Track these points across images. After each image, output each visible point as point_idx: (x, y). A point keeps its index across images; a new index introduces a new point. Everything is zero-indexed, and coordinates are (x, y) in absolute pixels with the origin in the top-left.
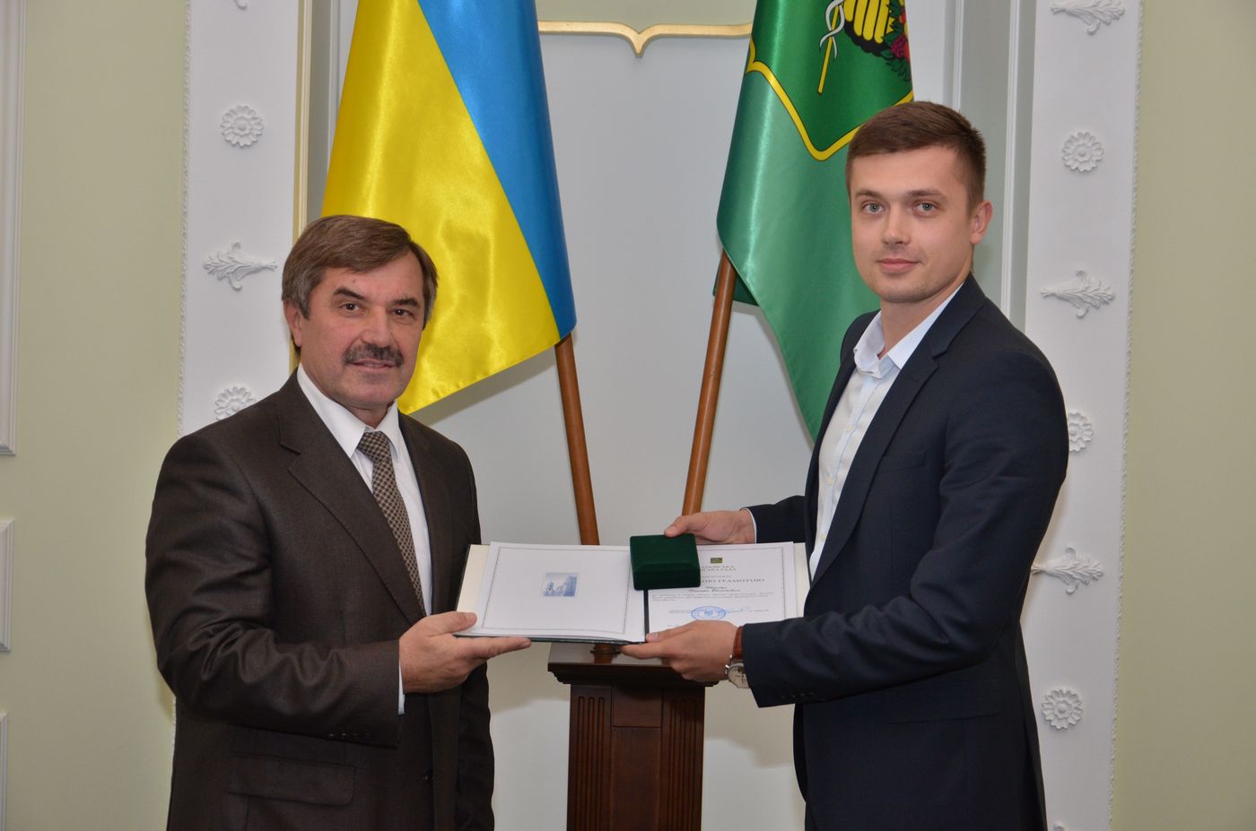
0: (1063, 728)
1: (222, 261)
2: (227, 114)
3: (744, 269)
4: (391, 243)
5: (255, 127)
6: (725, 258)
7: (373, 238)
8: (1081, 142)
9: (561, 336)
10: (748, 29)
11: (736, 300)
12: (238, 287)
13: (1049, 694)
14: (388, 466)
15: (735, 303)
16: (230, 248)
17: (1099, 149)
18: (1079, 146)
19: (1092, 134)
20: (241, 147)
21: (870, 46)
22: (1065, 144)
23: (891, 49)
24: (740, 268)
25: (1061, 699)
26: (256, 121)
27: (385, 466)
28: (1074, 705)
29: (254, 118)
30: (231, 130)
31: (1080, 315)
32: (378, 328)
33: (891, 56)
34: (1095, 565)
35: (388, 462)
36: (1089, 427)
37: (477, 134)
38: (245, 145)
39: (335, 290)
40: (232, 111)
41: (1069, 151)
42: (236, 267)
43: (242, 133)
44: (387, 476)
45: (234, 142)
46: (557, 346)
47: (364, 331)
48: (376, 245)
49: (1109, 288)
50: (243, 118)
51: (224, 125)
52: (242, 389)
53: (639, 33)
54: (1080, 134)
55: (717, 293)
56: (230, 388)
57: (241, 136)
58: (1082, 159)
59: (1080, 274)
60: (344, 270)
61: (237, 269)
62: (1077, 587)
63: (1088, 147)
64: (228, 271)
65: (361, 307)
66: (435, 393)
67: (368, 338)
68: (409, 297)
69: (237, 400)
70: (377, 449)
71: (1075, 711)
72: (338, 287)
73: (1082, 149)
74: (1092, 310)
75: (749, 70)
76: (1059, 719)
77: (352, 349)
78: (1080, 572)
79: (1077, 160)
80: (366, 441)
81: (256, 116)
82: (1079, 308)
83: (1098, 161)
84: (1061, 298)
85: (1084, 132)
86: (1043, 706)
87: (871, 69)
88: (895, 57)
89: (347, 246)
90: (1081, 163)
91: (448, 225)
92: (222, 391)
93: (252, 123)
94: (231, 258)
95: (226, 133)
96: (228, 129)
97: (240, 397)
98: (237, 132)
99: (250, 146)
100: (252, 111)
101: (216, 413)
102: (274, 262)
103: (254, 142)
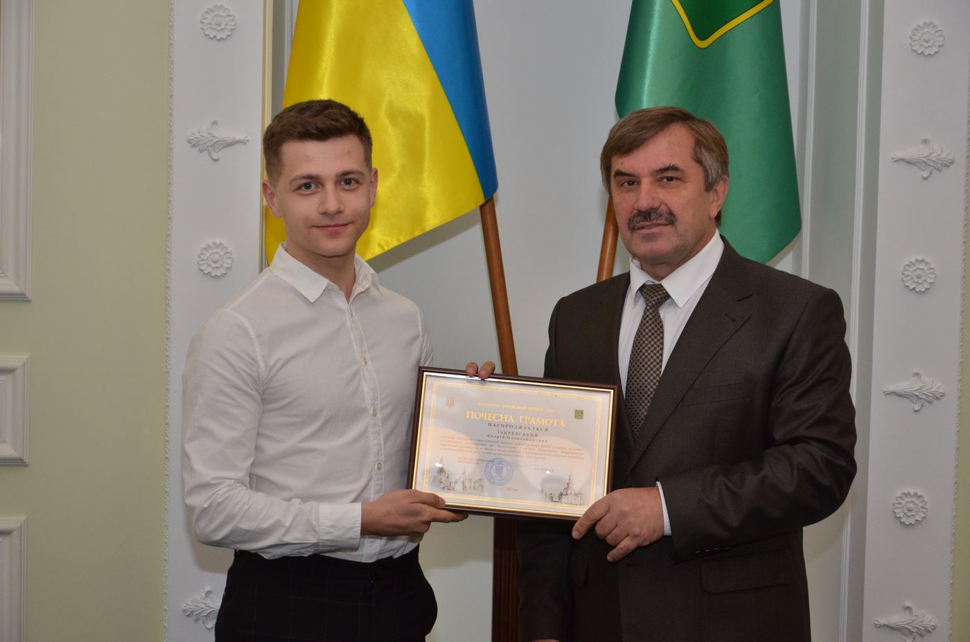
0: (911, 523)
1: (202, 136)
2: (206, 12)
5: (229, 23)
8: (926, 30)
9: (485, 197)
12: (216, 158)
13: (899, 495)
16: (210, 125)
17: (941, 36)
18: (924, 33)
19: (935, 23)
20: (218, 40)
22: (912, 32)
25: (909, 500)
26: (230, 18)
28: (920, 505)
29: (229, 16)
30: (209, 26)
31: (925, 176)
34: (937, 386)
36: (932, 271)
37: (413, 27)
38: (222, 38)
40: (210, 9)
41: (917, 38)
42: (214, 141)
43: (219, 28)
45: (212, 36)
46: (482, 207)
49: (950, 153)
50: (218, 15)
51: (203, 21)
52: (221, 244)
54: (925, 23)
56: (210, 243)
57: (218, 31)
58: (926, 45)
59: (925, 141)
61: (214, 144)
62: (922, 406)
63: (932, 34)
64: (208, 144)
66: (381, 246)
68: (671, 165)
69: (217, 253)
71: (921, 510)
73: (926, 37)
74: (935, 171)
76: (908, 517)
78: (925, 392)
79: (921, 45)
81: (230, 13)
82: (924, 171)
83: (940, 46)
84: (909, 162)
85: (928, 22)
86: (894, 505)
90: (926, 48)
91: (391, 105)
92: (204, 246)
93: (227, 19)
94: (210, 134)
95: (205, 28)
96: (207, 24)
97: (219, 250)
98: (214, 27)
99: (225, 39)
100: (226, 9)
101: (198, 264)
102: (246, 137)
103: (228, 35)
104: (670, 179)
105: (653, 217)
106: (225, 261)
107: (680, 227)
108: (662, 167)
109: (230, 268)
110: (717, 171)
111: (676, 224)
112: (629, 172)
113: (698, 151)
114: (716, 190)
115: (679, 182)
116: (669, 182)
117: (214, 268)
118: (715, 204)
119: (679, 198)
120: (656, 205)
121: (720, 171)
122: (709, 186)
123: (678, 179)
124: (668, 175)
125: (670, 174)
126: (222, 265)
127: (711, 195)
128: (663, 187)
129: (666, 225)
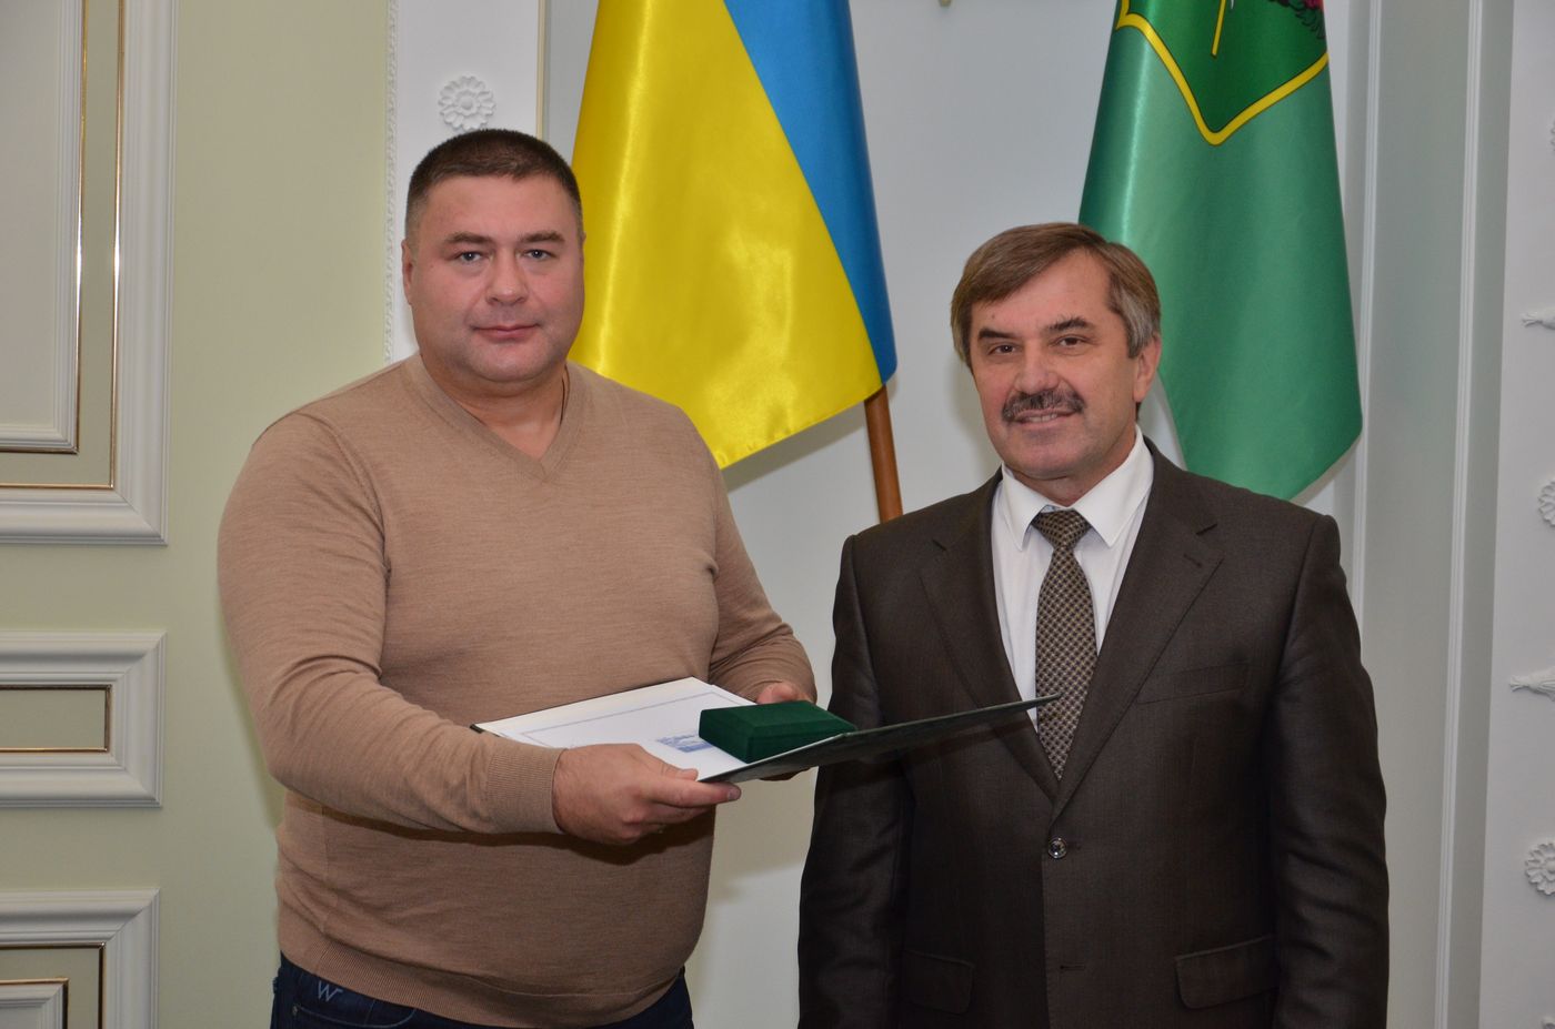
2: (448, 88)
5: (484, 105)
9: (878, 379)
13: (1534, 847)
26: (486, 97)
27: (1063, 554)
29: (483, 93)
30: (452, 109)
39: (979, 332)
40: (454, 83)
43: (467, 113)
45: (457, 125)
47: (1017, 378)
50: (466, 93)
51: (444, 102)
57: (466, 117)
65: (1017, 347)
68: (1075, 318)
72: (981, 328)
76: (1550, 882)
77: (1008, 402)
80: (1045, 517)
81: (486, 90)
84: (1550, 326)
86: (1527, 864)
93: (481, 98)
95: (446, 112)
96: (449, 106)
98: (461, 110)
100: (480, 83)
104: (1071, 341)
105: (1046, 403)
107: (1092, 416)
108: (1061, 321)
110: (1147, 327)
111: (1085, 410)
112: (1004, 331)
113: (1116, 294)
114: (1142, 357)
115: (1088, 346)
116: (1071, 346)
118: (1143, 378)
119: (1085, 371)
120: (1051, 384)
121: (1150, 327)
122: (1134, 351)
123: (1085, 340)
124: (1068, 335)
125: (1071, 332)
127: (1137, 366)
128: (1062, 354)
129: (1068, 415)
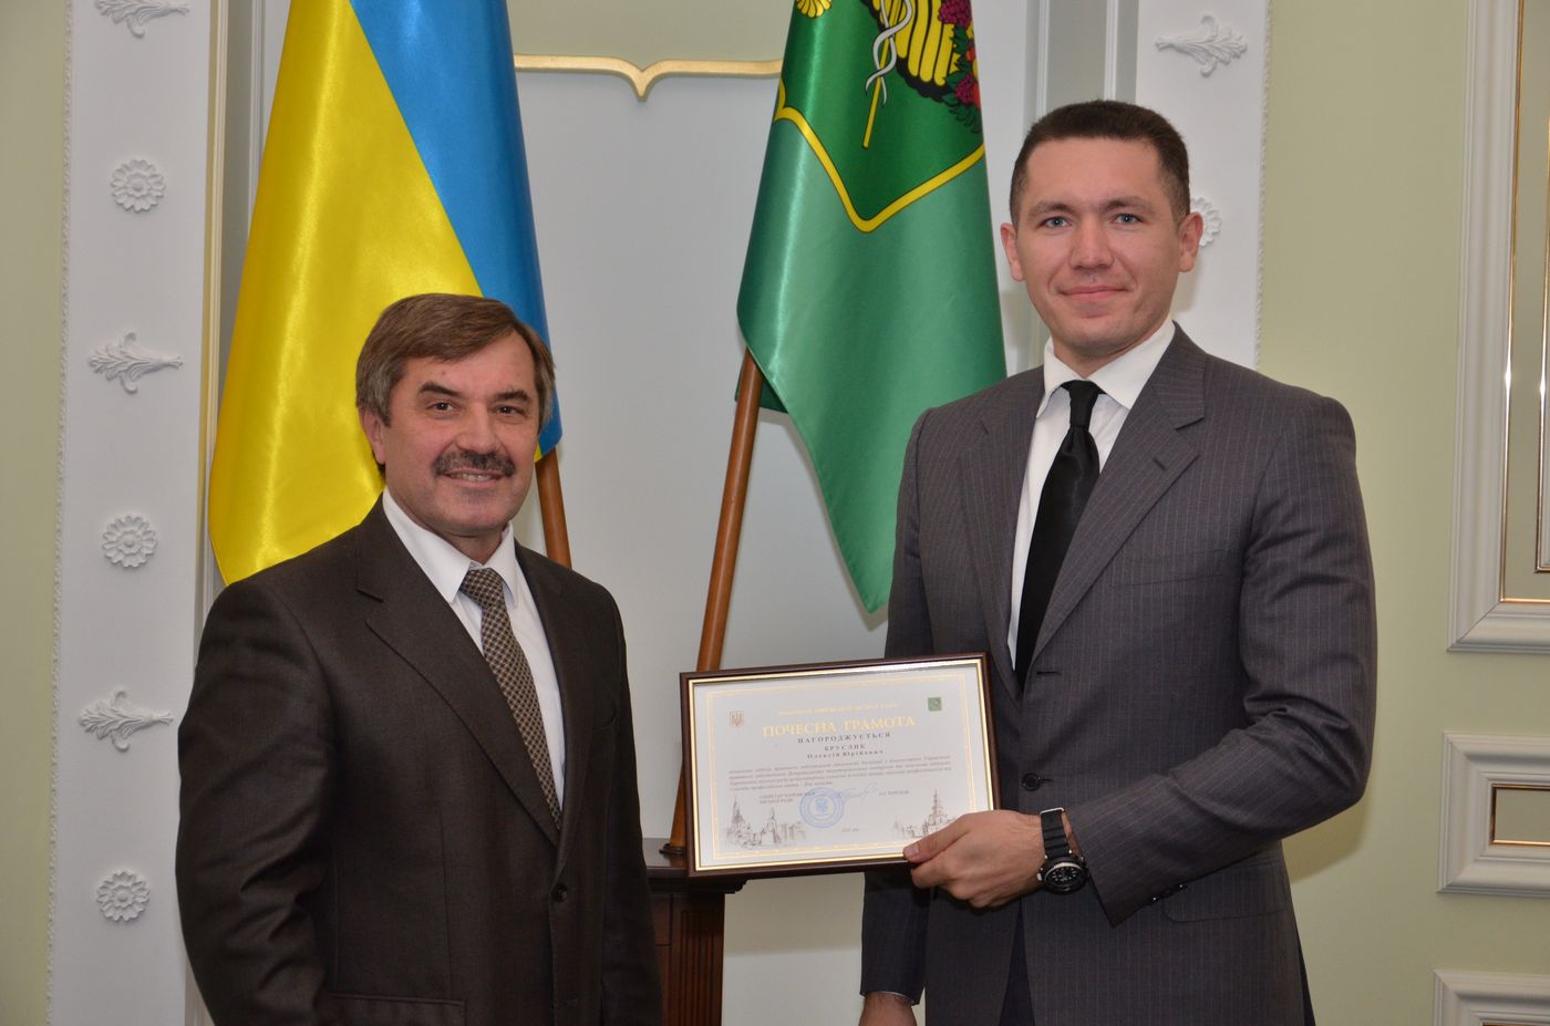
1: (111, 356)
2: (119, 170)
3: (770, 367)
4: (487, 322)
5: (155, 187)
6: (749, 358)
7: (466, 315)
10: (778, 67)
11: (765, 407)
12: (132, 389)
14: (500, 611)
15: (761, 410)
16: (123, 340)
17: (1216, 219)
19: (1207, 200)
20: (137, 212)
21: (928, 89)
23: (955, 92)
24: (766, 365)
26: (156, 179)
27: (496, 612)
29: (154, 176)
30: (123, 191)
32: (479, 430)
33: (956, 102)
35: (499, 607)
37: (434, 194)
38: (142, 210)
39: (421, 385)
40: (125, 166)
42: (130, 364)
43: (138, 194)
44: (500, 625)
45: (128, 206)
47: (460, 435)
48: (469, 324)
50: (138, 175)
51: (115, 183)
52: (138, 518)
53: (642, 71)
55: (739, 397)
56: (123, 517)
57: (138, 198)
60: (431, 359)
61: (130, 368)
64: (121, 369)
65: (457, 407)
67: (465, 443)
68: (516, 390)
69: (132, 532)
70: (486, 590)
72: (424, 381)
75: (778, 117)
77: (444, 456)
80: (471, 580)
81: (156, 173)
83: (1214, 234)
87: (930, 117)
88: (960, 102)
89: (431, 329)
92: (113, 521)
93: (151, 181)
94: (123, 353)
95: (117, 193)
96: (120, 189)
97: (135, 528)
98: (132, 192)
99: (147, 211)
100: (151, 166)
101: (104, 548)
102: (179, 358)
103: (153, 205)
106: (145, 544)
107: (518, 482)
109: (151, 555)
115: (518, 417)
117: (127, 555)
126: (139, 552)
129: (498, 478)
